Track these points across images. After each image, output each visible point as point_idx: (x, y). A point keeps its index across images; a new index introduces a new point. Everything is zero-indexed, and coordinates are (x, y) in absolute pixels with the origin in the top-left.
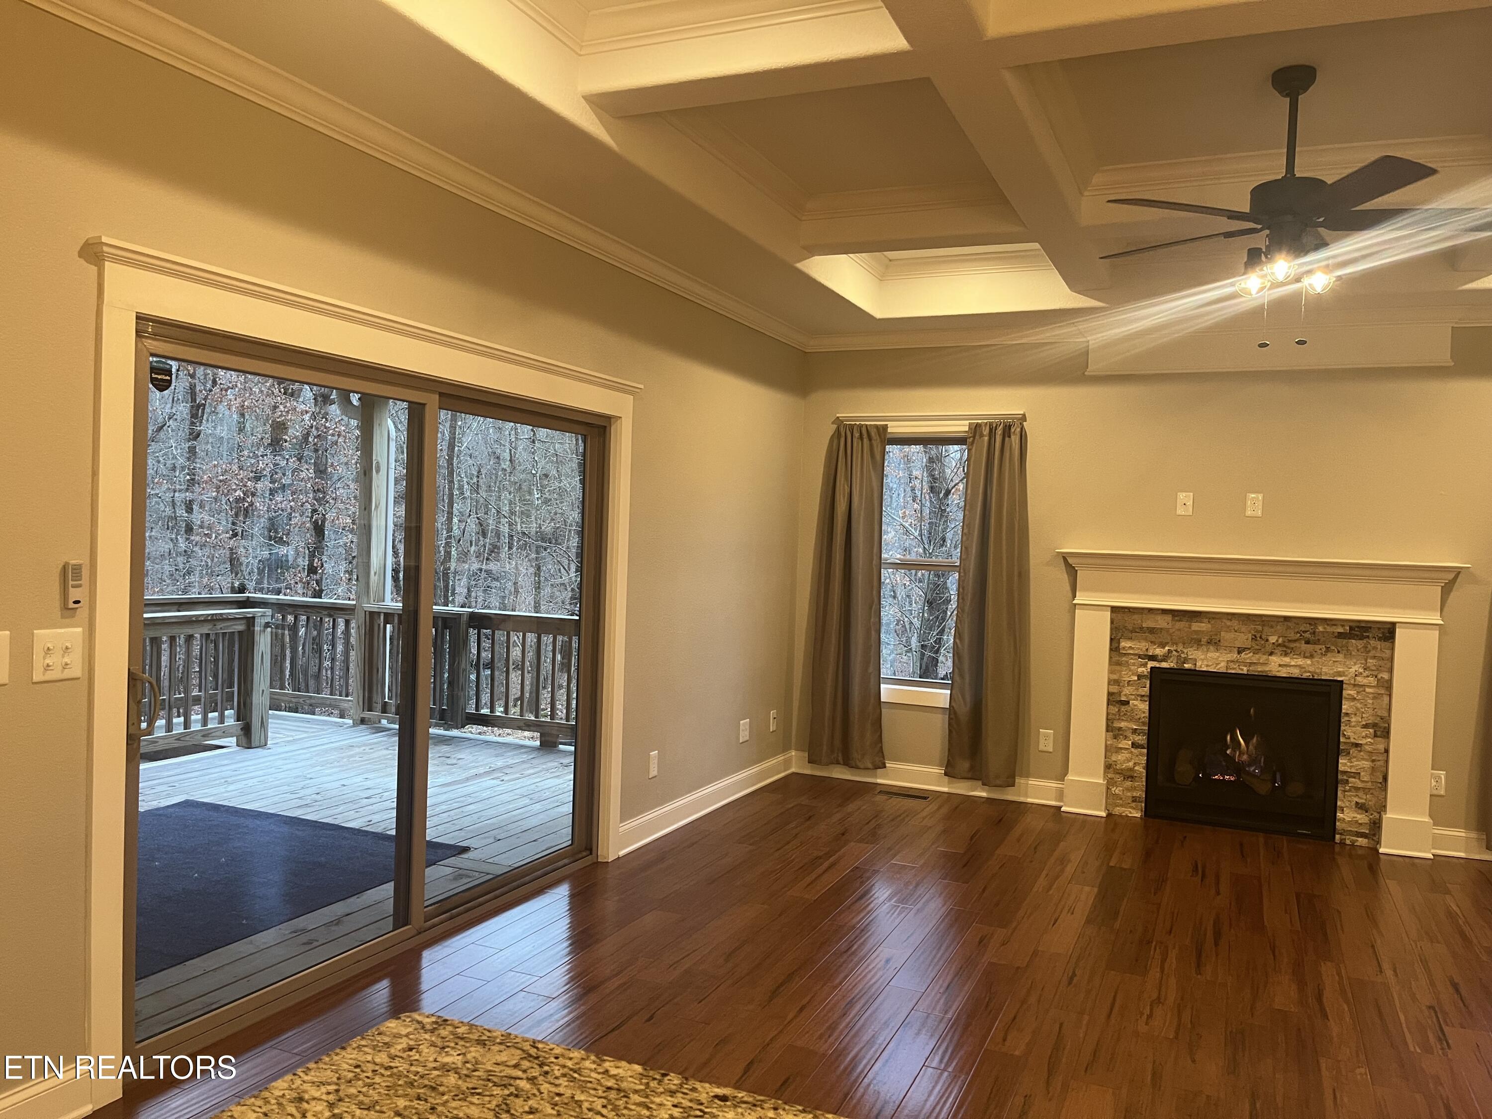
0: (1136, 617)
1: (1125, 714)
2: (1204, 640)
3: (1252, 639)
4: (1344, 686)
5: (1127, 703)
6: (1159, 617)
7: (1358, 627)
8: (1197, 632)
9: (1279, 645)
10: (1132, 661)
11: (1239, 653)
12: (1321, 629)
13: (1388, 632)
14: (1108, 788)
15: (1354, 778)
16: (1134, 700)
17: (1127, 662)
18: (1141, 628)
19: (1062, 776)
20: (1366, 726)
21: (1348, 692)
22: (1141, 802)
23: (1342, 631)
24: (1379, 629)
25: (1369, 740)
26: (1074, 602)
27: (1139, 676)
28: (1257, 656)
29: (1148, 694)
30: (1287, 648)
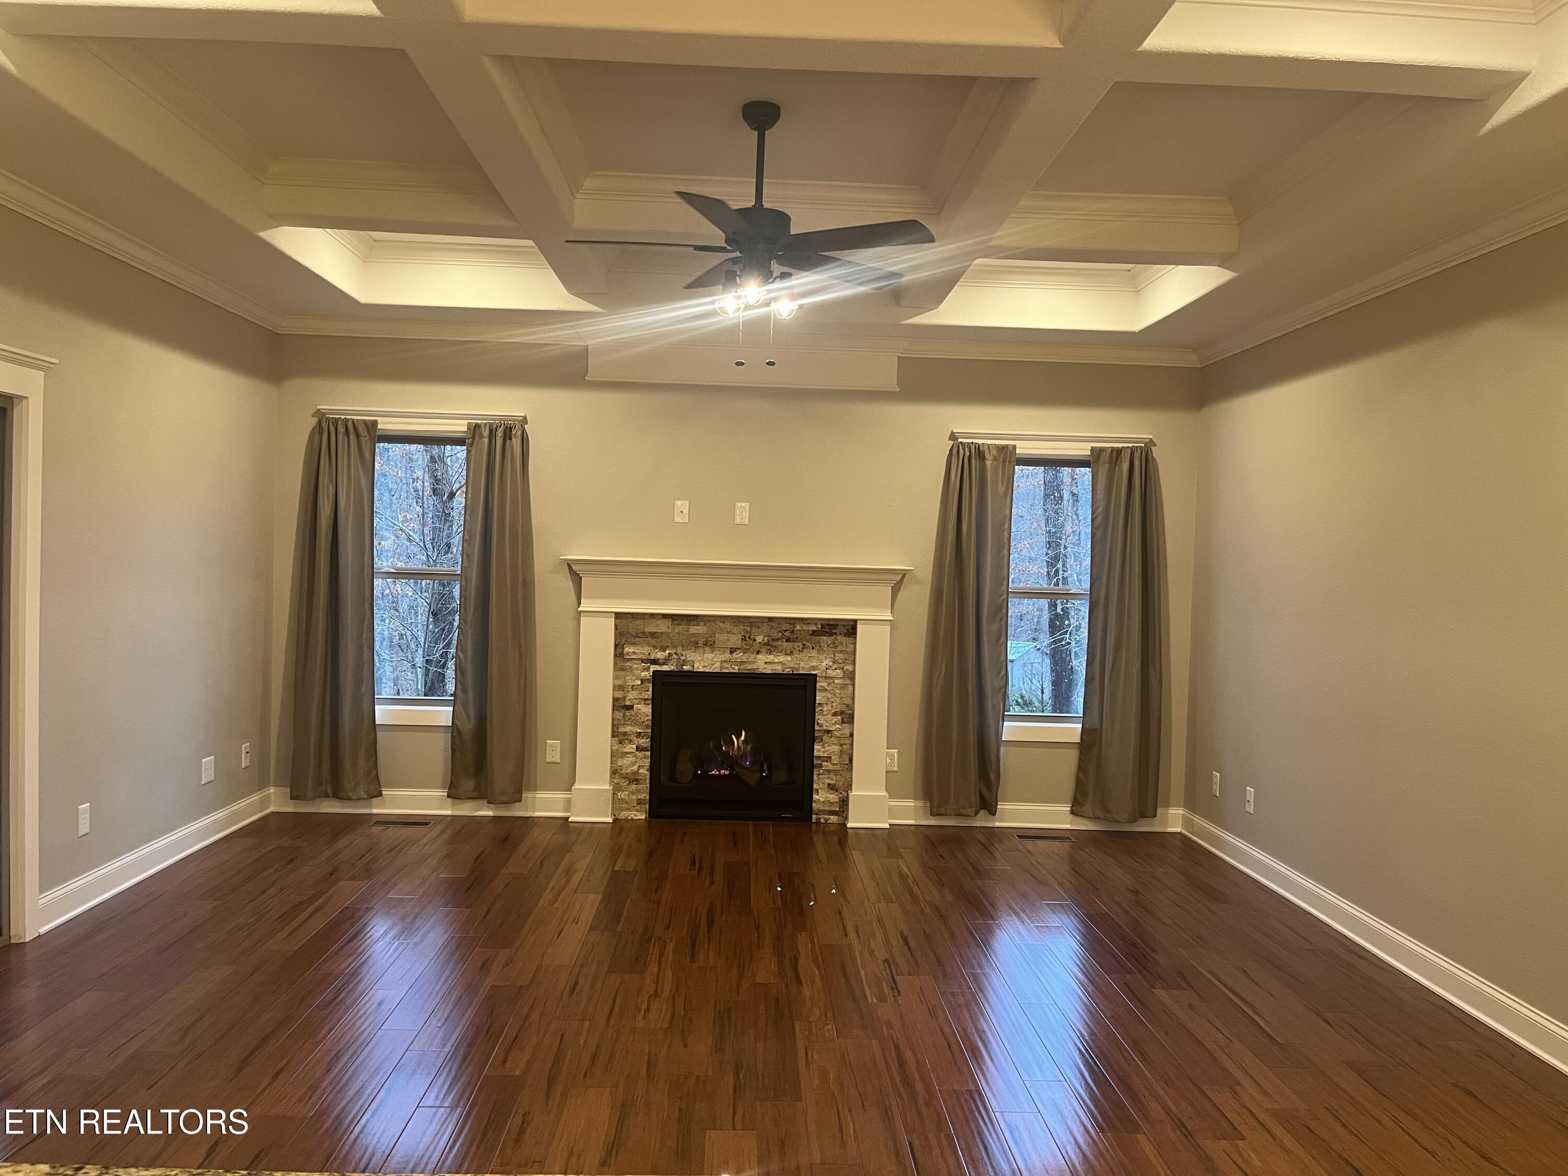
0: (638, 622)
1: (630, 719)
2: (701, 643)
3: (742, 639)
4: (818, 679)
5: (631, 707)
6: (659, 622)
7: (828, 625)
8: (694, 635)
9: (765, 644)
10: (636, 666)
11: (731, 653)
12: (798, 627)
13: (850, 628)
14: (614, 794)
15: (827, 762)
16: (638, 704)
17: (631, 667)
18: (644, 633)
19: (569, 789)
20: (835, 714)
21: (821, 684)
22: (645, 804)
23: (815, 629)
24: (844, 626)
25: (838, 726)
26: (579, 609)
27: (642, 681)
28: (746, 655)
29: (651, 697)
30: (771, 646)
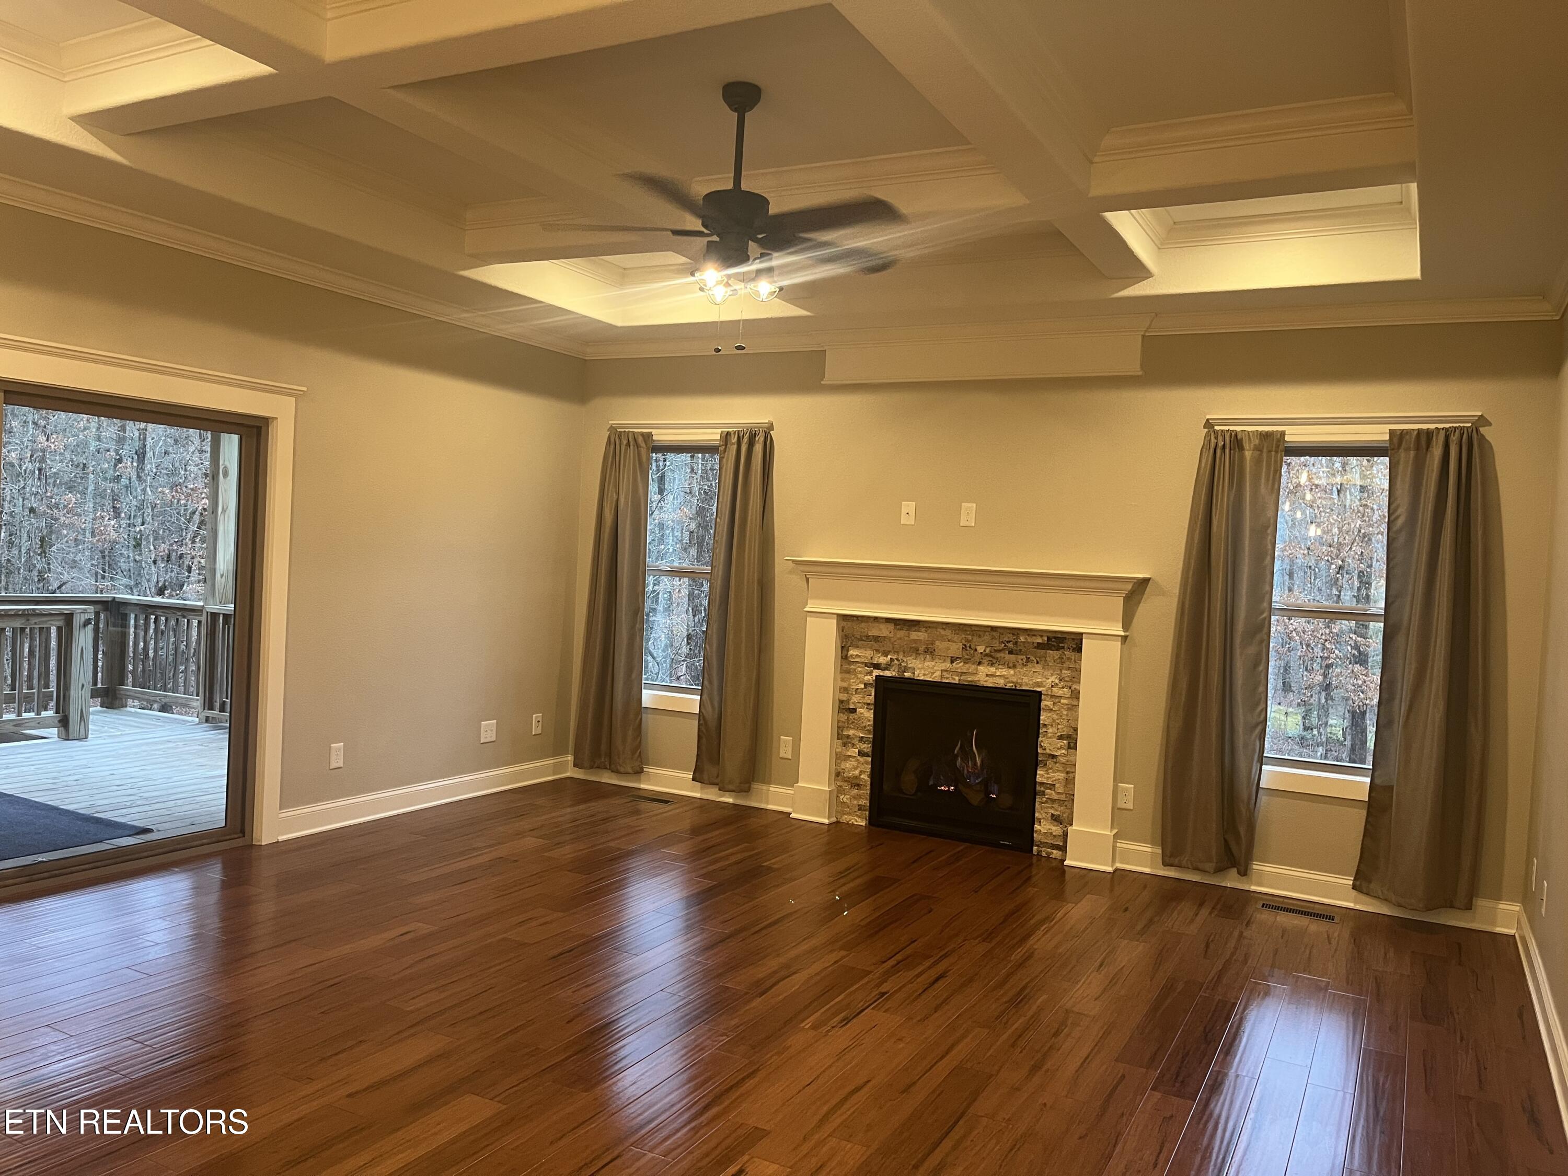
0: (863, 625)
1: (853, 722)
2: (922, 649)
3: (964, 648)
4: (1043, 697)
5: (853, 711)
6: (882, 626)
7: (1055, 638)
8: (915, 641)
9: (987, 655)
10: (860, 669)
11: (952, 662)
12: (1022, 639)
13: (1074, 642)
14: (833, 796)
15: (1051, 789)
16: (861, 708)
17: (855, 670)
18: (868, 637)
19: (793, 785)
21: (1046, 703)
22: (865, 810)
23: (1041, 641)
24: (1073, 639)
25: (1064, 751)
26: (806, 609)
27: (866, 685)
28: (967, 666)
29: (873, 702)
30: (993, 658)
